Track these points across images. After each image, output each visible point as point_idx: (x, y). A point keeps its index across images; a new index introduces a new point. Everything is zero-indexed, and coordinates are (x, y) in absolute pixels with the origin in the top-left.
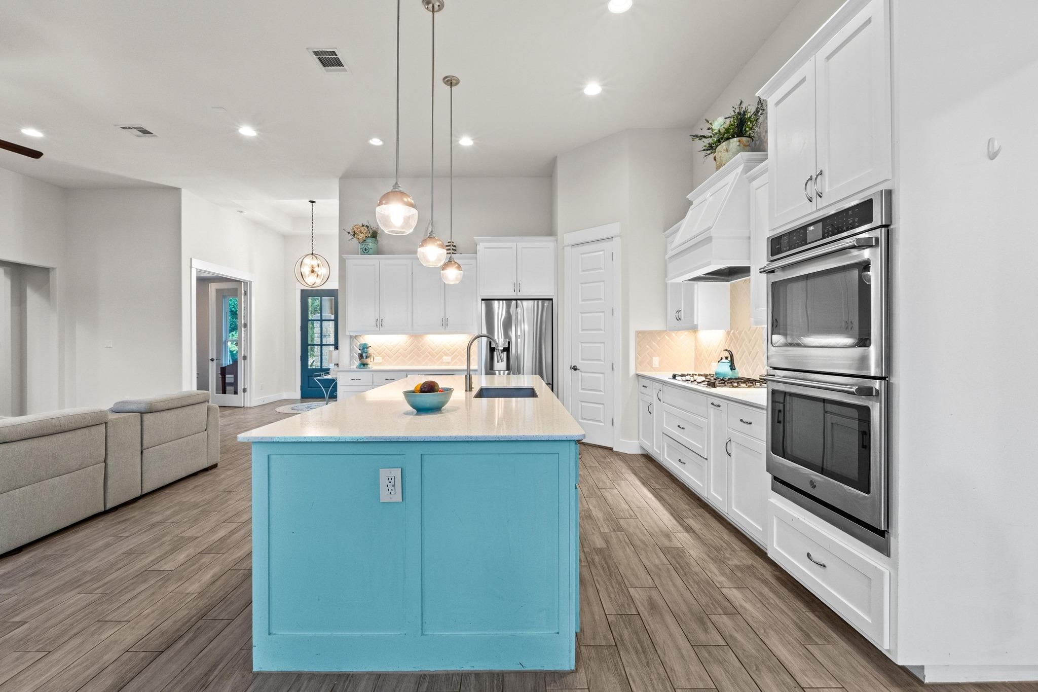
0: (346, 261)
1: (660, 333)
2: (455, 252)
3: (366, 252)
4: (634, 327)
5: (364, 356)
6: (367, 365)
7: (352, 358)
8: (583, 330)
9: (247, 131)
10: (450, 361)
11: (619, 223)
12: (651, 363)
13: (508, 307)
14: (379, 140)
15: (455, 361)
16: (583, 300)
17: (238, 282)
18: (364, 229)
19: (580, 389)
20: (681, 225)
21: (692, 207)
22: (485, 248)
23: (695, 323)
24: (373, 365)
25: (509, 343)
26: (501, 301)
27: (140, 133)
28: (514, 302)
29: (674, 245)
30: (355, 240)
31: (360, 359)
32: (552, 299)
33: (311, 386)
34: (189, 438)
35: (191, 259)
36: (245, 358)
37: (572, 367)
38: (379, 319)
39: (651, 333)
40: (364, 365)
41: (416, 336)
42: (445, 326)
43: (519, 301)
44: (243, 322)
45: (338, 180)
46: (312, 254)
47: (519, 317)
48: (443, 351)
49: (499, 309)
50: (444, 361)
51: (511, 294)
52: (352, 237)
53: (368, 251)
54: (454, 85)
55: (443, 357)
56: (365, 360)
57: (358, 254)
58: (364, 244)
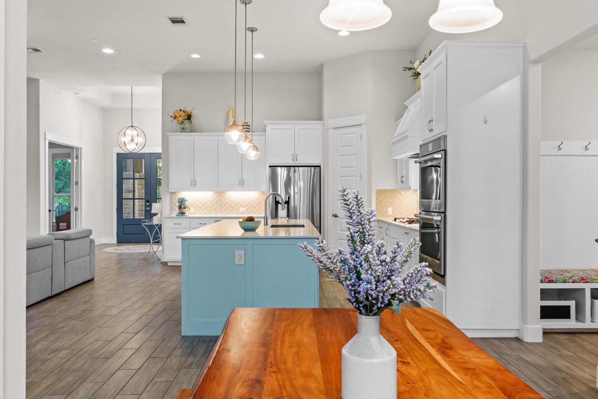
0: (169, 137)
1: (393, 191)
2: (249, 130)
3: (183, 130)
4: (375, 187)
5: (182, 206)
6: (185, 213)
7: (171, 209)
9: (108, 51)
10: (245, 211)
11: (365, 114)
12: (386, 212)
13: (289, 172)
14: (198, 55)
15: (248, 211)
16: (341, 168)
17: (72, 148)
18: (182, 113)
19: (339, 230)
20: (400, 121)
21: (407, 111)
22: (272, 129)
23: (410, 185)
24: (189, 213)
25: (289, 197)
26: (283, 168)
27: (33, 51)
28: (292, 168)
29: (395, 135)
30: (175, 121)
31: (179, 210)
32: (320, 166)
33: (125, 233)
34: (83, 258)
35: (45, 133)
36: (76, 209)
37: (334, 215)
38: (193, 180)
39: (386, 191)
40: (183, 213)
41: (220, 193)
42: (242, 184)
43: (296, 168)
44: (75, 181)
45: (161, 75)
46: (132, 126)
47: (296, 179)
48: (239, 204)
49: (282, 173)
50: (240, 211)
51: (290, 163)
52: (173, 119)
53: (186, 130)
54: (254, 31)
55: (240, 208)
56: (183, 210)
57: (178, 132)
58: (182, 124)
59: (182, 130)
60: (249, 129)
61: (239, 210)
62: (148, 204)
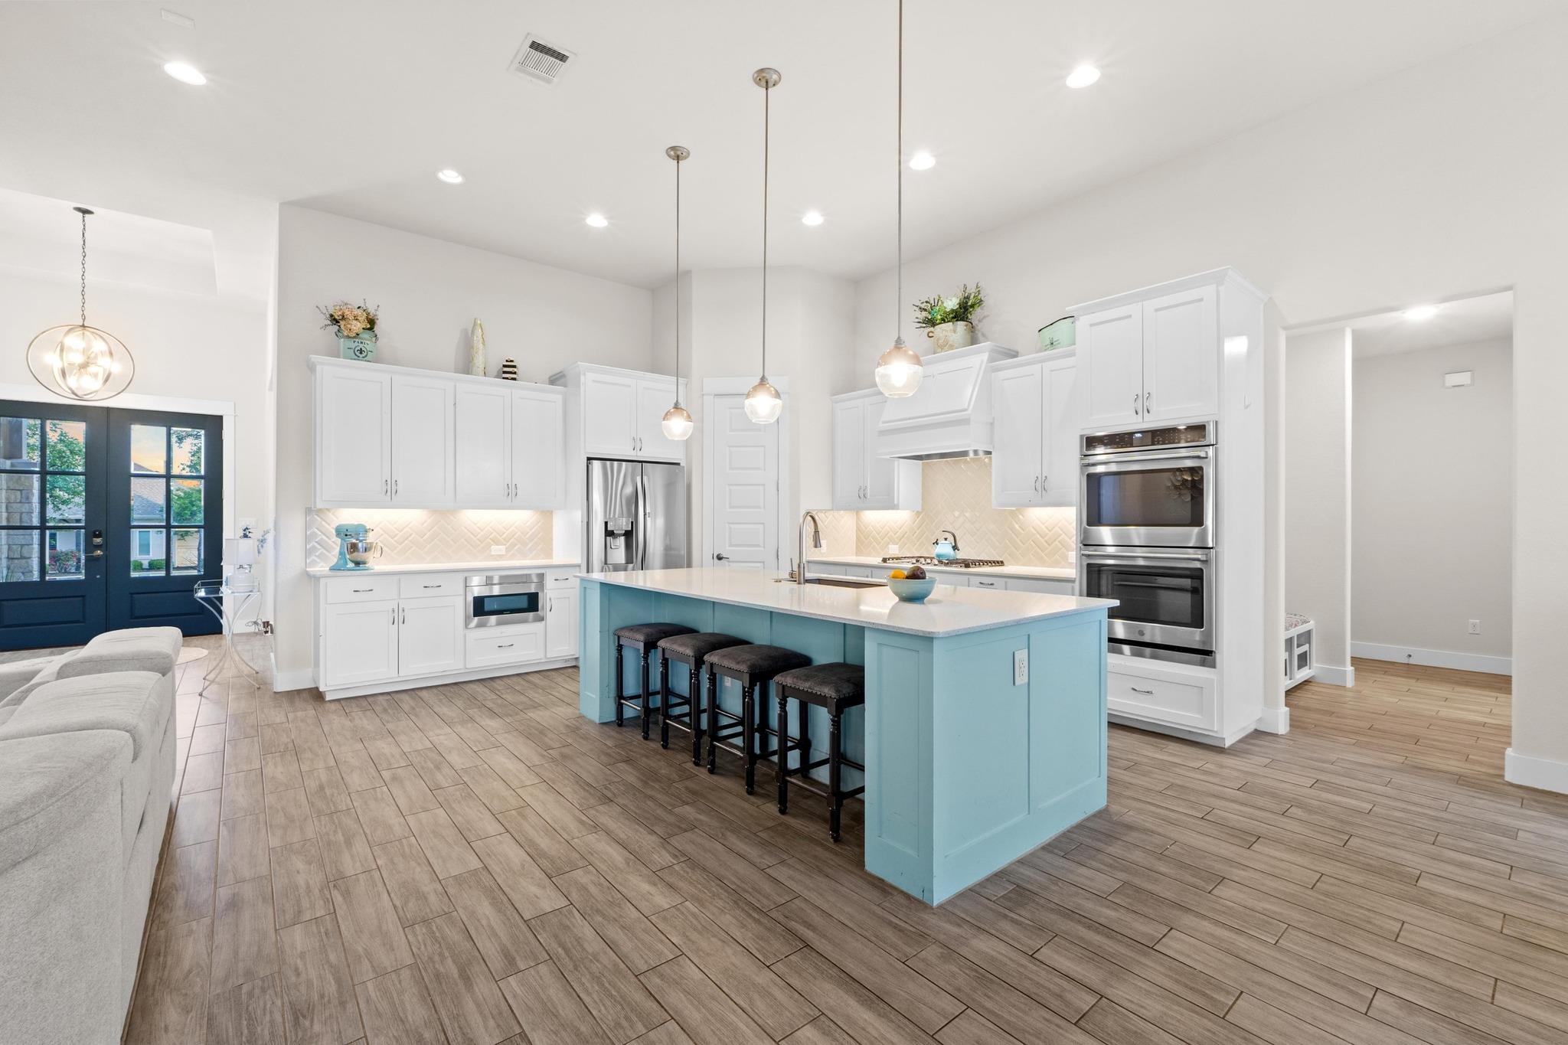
3: (361, 356)
4: (804, 505)
6: (366, 563)
8: (730, 507)
10: (504, 553)
14: (456, 174)
15: (512, 552)
16: (732, 468)
18: (361, 314)
22: (595, 382)
23: (895, 502)
25: (632, 523)
26: (616, 462)
32: (679, 463)
37: (716, 555)
38: (389, 481)
40: (359, 563)
42: (512, 495)
45: (277, 204)
46: (83, 326)
47: (647, 486)
48: (489, 535)
50: (493, 553)
51: (629, 453)
53: (366, 356)
54: (682, 160)
55: (493, 547)
56: (361, 554)
57: (339, 357)
58: (357, 340)
59: (358, 353)
60: (515, 373)
61: (491, 551)
62: (99, 540)
